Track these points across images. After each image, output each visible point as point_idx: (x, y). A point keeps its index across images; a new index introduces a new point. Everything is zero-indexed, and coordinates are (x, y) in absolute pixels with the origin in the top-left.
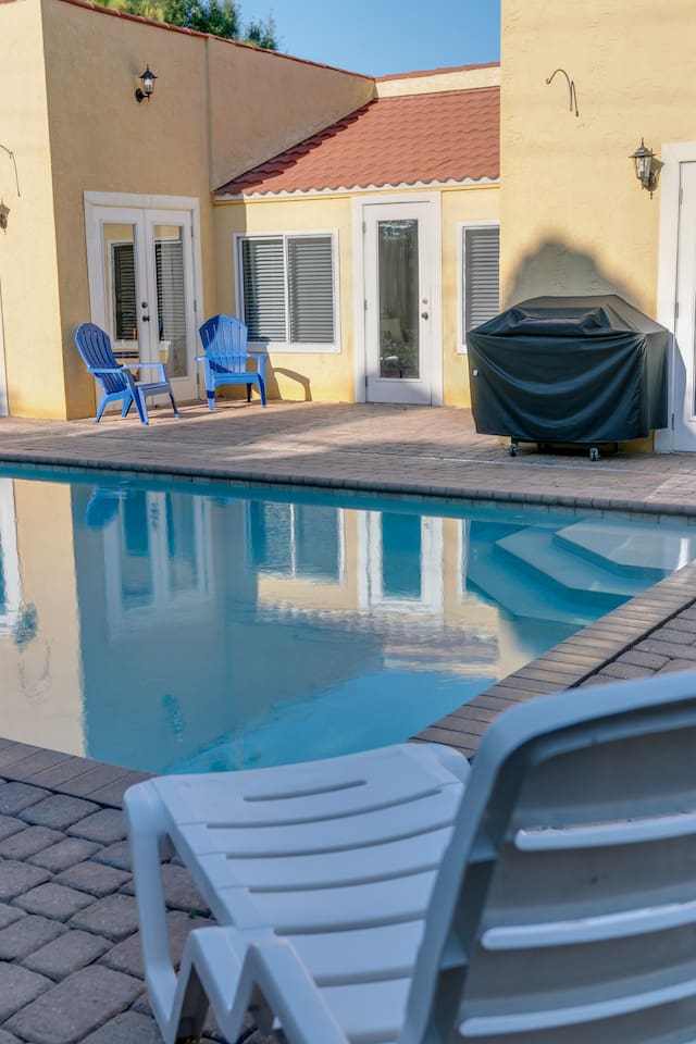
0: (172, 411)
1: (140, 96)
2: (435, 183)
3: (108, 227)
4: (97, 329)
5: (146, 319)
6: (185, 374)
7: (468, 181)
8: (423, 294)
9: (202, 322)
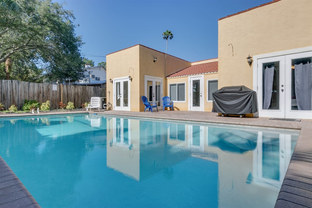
0: (157, 111)
1: (154, 61)
2: (203, 74)
3: (148, 81)
4: (145, 97)
5: (154, 96)
6: (160, 106)
7: (209, 73)
8: (201, 92)
9: (163, 97)
